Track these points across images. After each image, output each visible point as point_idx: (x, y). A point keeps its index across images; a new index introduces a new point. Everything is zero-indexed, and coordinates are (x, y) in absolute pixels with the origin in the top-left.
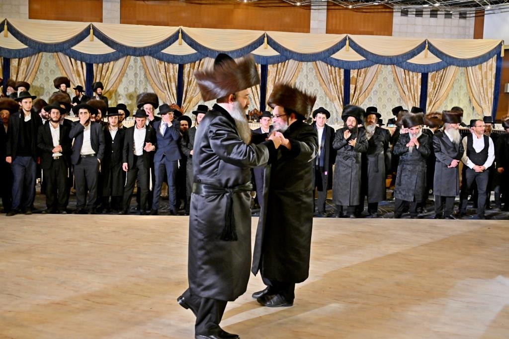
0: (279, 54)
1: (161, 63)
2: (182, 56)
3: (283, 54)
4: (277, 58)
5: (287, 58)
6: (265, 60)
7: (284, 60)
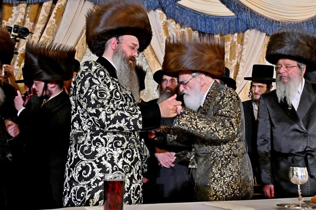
0: (233, 14)
3: (240, 17)
4: (230, 21)
5: (247, 25)
6: (207, 24)
7: (242, 28)
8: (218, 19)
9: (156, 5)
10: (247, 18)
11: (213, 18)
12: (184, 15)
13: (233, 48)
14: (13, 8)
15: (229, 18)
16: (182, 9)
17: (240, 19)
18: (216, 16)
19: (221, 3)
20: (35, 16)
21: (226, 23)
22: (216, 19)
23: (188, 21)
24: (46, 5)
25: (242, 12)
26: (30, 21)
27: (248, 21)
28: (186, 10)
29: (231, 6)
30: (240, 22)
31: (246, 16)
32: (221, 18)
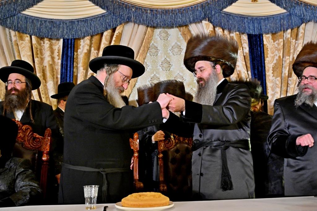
0: (285, 11)
1: (21, 38)
2: (72, 22)
3: (292, 12)
4: (282, 19)
5: (301, 19)
6: (255, 25)
7: (296, 23)
8: (267, 18)
9: (202, 17)
10: (302, 12)
11: (262, 19)
12: (230, 21)
13: (286, 45)
14: (81, 41)
15: (280, 16)
16: (228, 16)
17: (293, 14)
18: (265, 16)
19: (270, 2)
20: (97, 45)
21: (277, 21)
22: (265, 19)
23: (235, 26)
24: (105, 35)
25: (295, 7)
26: (94, 50)
27: (302, 15)
28: (233, 16)
29: (282, 3)
30: (293, 18)
31: (300, 10)
32: (271, 17)
